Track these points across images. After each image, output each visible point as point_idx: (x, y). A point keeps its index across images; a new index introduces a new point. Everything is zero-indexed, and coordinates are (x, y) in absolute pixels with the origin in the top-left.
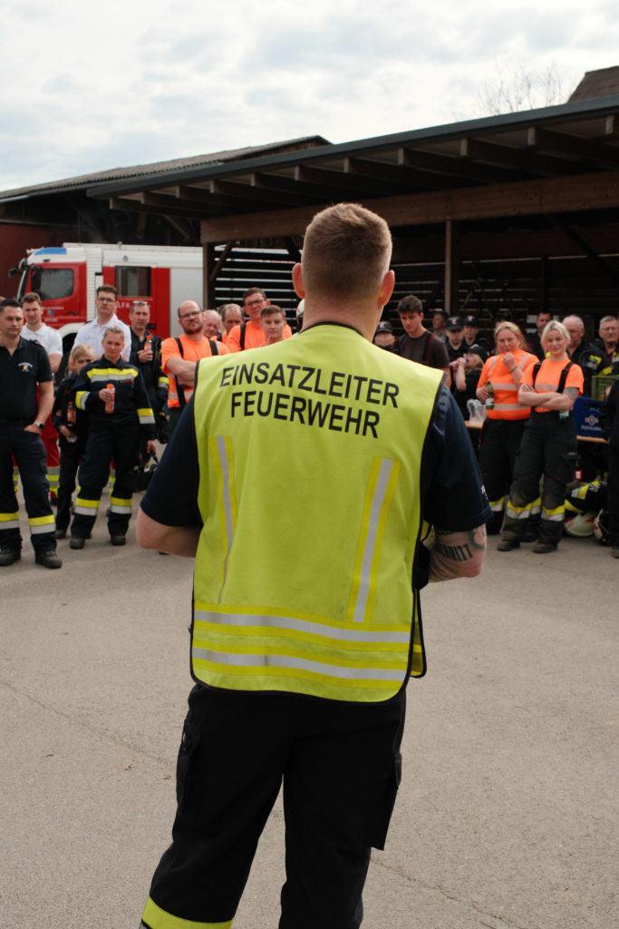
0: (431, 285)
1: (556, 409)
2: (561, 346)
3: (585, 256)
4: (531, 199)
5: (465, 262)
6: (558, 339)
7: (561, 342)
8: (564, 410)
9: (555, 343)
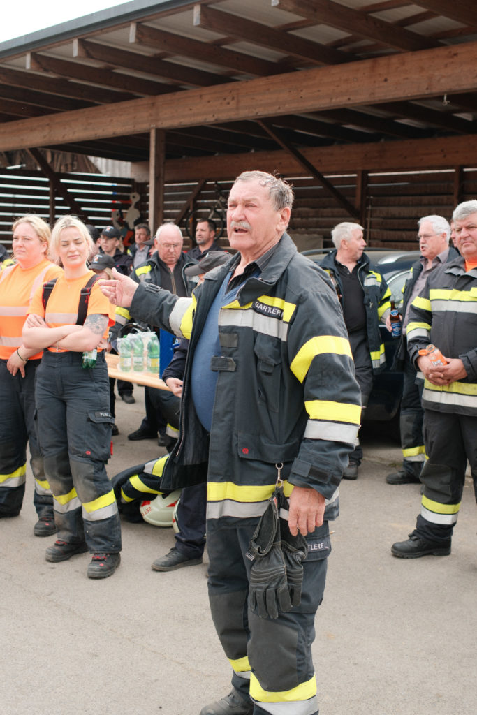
0: (180, 204)
1: (77, 349)
2: (81, 253)
3: (311, 177)
4: (229, 103)
5: (208, 183)
6: (77, 242)
7: (81, 247)
8: (90, 351)
9: (73, 247)
